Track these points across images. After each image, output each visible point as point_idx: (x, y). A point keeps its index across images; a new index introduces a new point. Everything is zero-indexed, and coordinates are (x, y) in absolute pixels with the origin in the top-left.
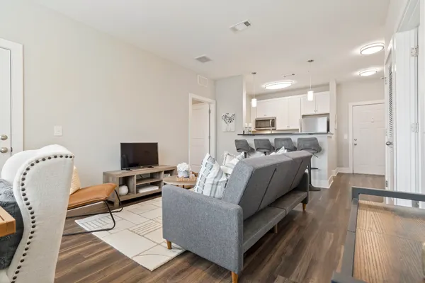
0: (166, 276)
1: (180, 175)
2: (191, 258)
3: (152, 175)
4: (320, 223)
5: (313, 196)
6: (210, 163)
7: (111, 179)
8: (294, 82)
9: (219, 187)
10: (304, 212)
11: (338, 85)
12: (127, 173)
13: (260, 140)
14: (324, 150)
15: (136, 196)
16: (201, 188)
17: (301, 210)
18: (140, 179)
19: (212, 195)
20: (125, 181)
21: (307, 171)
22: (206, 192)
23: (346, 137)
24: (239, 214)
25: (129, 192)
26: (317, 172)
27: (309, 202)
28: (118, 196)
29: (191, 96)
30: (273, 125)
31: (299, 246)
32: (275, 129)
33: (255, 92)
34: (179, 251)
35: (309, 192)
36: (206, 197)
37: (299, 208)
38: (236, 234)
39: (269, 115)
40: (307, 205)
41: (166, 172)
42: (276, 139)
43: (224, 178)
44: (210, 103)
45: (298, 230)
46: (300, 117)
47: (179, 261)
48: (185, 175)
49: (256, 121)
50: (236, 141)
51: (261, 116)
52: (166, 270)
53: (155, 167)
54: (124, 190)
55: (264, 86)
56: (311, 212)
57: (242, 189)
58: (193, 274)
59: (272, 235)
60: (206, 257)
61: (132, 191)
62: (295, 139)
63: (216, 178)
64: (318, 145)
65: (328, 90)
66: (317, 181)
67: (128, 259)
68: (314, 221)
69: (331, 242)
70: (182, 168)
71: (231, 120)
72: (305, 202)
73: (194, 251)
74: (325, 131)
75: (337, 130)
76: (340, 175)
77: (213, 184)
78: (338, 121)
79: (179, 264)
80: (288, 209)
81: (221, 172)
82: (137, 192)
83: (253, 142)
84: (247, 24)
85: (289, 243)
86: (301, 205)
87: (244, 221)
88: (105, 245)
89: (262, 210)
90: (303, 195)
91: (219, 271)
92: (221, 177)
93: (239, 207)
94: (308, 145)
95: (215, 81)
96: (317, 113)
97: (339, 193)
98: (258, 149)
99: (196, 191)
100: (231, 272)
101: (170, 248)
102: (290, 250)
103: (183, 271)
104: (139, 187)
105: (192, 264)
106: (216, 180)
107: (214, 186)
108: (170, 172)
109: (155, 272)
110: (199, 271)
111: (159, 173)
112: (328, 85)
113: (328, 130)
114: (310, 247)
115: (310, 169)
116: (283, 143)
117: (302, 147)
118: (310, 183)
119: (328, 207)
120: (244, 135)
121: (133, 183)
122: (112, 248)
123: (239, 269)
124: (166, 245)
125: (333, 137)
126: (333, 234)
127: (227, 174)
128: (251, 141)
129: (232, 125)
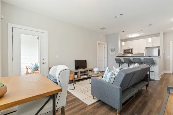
0: (93, 108)
1: (95, 72)
2: (102, 103)
3: (85, 72)
4: (154, 95)
5: (151, 83)
6: (109, 70)
7: (72, 73)
8: (141, 34)
9: (112, 79)
10: (147, 90)
11: (164, 34)
12: (77, 71)
13: (126, 59)
14: (156, 63)
15: (80, 79)
16: (105, 79)
17: (145, 89)
18: (81, 73)
19: (109, 82)
20: (76, 73)
21: (148, 73)
22: (107, 81)
23: (168, 57)
24: (120, 90)
25: (77, 77)
26: (153, 73)
27: (149, 86)
28: (75, 78)
29: (98, 42)
30: (132, 51)
31: (145, 104)
32: (133, 54)
33: (123, 38)
34: (97, 100)
35: (149, 81)
36: (107, 82)
37: (144, 88)
38: (119, 97)
39: (130, 48)
40: (148, 87)
41: (89, 71)
42: (133, 59)
43: (114, 76)
44: (105, 44)
45: (144, 97)
46: (145, 49)
47: (97, 103)
48: (97, 73)
49: (124, 50)
50: (116, 59)
51: (126, 48)
52: (93, 106)
53: (86, 69)
54: (76, 76)
55: (127, 36)
56: (150, 90)
57: (121, 81)
58: (103, 109)
59: (132, 98)
60: (107, 103)
61: (78, 77)
62: (142, 58)
63: (111, 76)
64: (154, 61)
65: (159, 36)
66: (153, 76)
67: (81, 100)
68: (151, 94)
69: (159, 104)
70: (96, 70)
71: (113, 50)
72: (147, 86)
73: (103, 100)
74: (158, 55)
75: (164, 54)
76: (165, 74)
77: (110, 78)
78: (164, 50)
79: (98, 104)
80: (139, 89)
81: (113, 74)
82: (80, 77)
83: (123, 59)
84: (121, 14)
85: (140, 102)
86: (145, 87)
87: (122, 92)
88: (72, 95)
89: (128, 88)
90: (146, 83)
91: (112, 109)
92: (113, 76)
93: (120, 87)
94: (148, 61)
95: (107, 36)
96: (153, 46)
97: (164, 82)
98: (125, 62)
99: (103, 80)
100: (117, 110)
101: (94, 98)
102: (140, 105)
103: (99, 107)
104: (81, 76)
105: (102, 105)
106: (111, 77)
107: (110, 79)
108: (91, 70)
109: (90, 106)
110: (104, 108)
111: (87, 71)
112: (159, 34)
113: (159, 55)
114: (150, 105)
115: (150, 71)
116: (137, 60)
117: (146, 62)
118: (150, 77)
119: (159, 89)
120: (119, 56)
121: (79, 74)
122: (75, 96)
123: (120, 109)
124: (92, 97)
125: (162, 57)
126: (160, 101)
127: (115, 75)
128: (122, 59)
129: (114, 53)
